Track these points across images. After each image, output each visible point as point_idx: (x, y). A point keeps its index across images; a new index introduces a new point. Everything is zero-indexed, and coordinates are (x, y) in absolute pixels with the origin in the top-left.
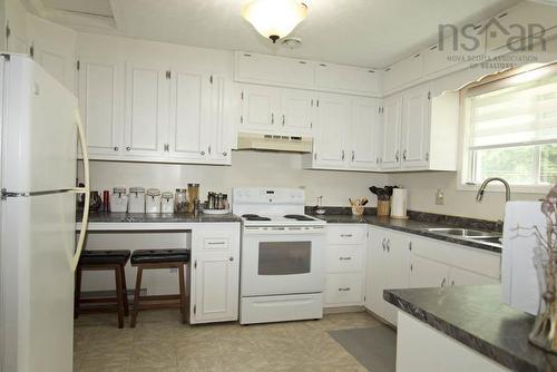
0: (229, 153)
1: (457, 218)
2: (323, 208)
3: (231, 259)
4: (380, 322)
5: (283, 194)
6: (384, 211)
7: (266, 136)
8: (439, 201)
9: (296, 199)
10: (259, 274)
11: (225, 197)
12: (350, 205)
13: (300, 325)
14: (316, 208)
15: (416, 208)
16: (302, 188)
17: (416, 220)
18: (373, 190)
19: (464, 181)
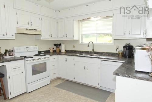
0: (14, 35)
1: (80, 51)
2: (43, 51)
3: (22, 73)
4: (65, 80)
5: (32, 48)
6: (58, 51)
7: (26, 29)
8: (74, 47)
9: (36, 50)
10: (32, 75)
11: (13, 51)
12: (49, 50)
13: (45, 87)
14: (41, 51)
15: (67, 49)
16: (36, 45)
17: (68, 52)
18: (55, 45)
19: (81, 42)
